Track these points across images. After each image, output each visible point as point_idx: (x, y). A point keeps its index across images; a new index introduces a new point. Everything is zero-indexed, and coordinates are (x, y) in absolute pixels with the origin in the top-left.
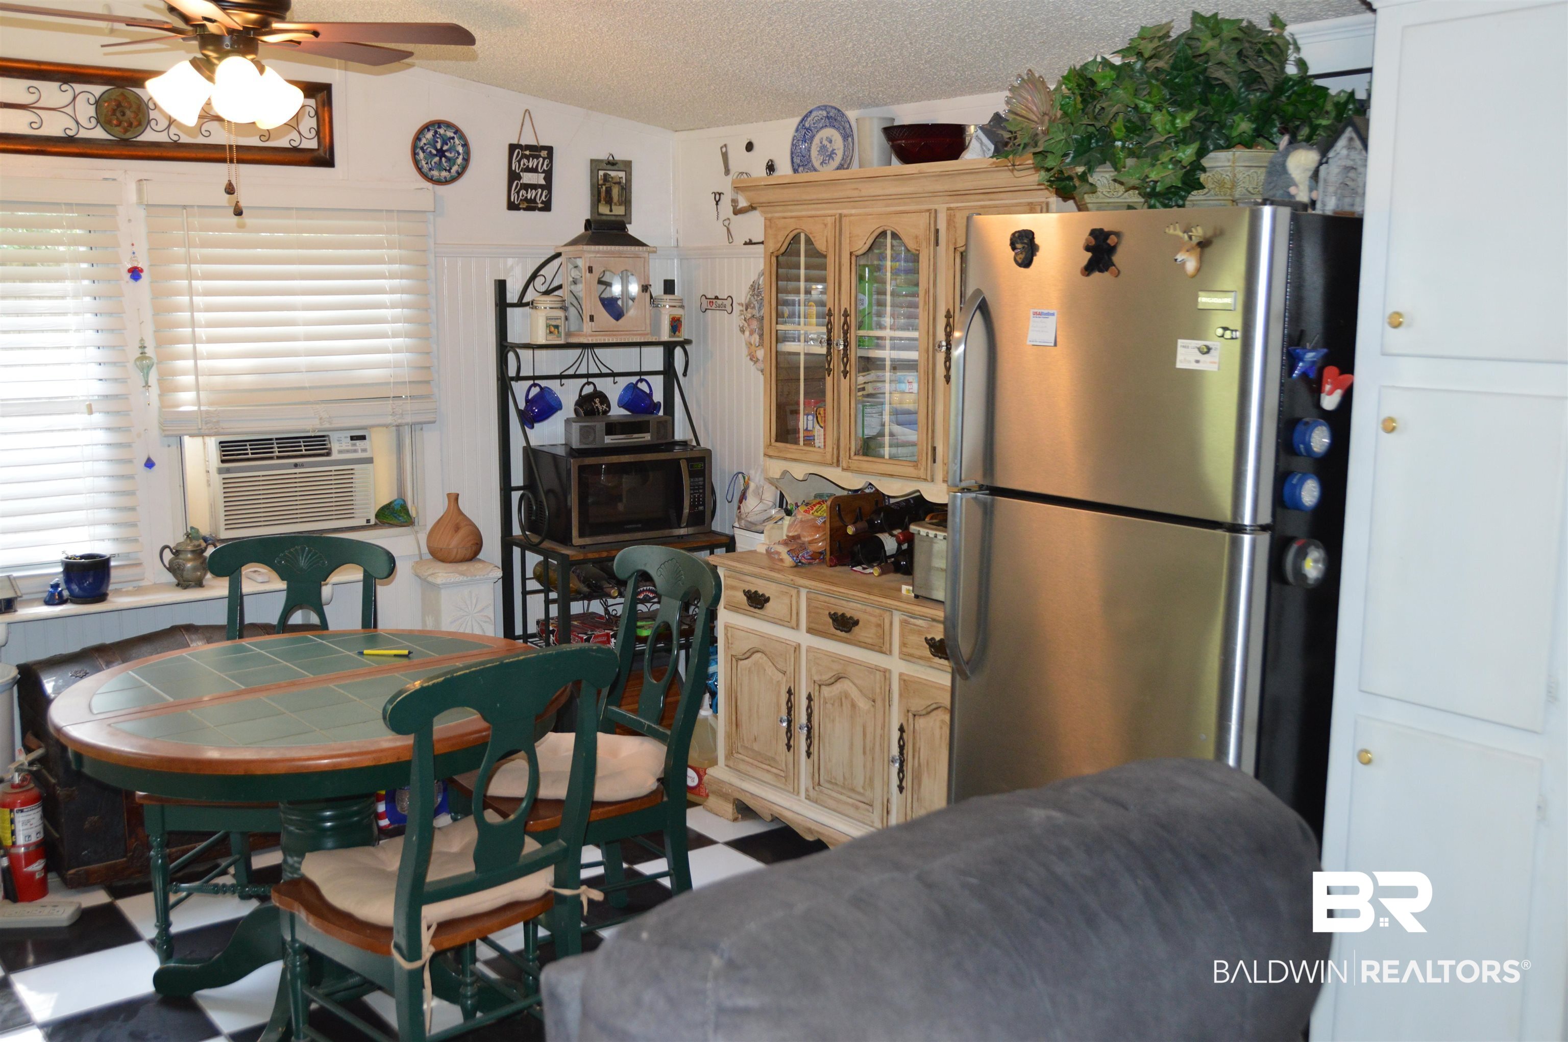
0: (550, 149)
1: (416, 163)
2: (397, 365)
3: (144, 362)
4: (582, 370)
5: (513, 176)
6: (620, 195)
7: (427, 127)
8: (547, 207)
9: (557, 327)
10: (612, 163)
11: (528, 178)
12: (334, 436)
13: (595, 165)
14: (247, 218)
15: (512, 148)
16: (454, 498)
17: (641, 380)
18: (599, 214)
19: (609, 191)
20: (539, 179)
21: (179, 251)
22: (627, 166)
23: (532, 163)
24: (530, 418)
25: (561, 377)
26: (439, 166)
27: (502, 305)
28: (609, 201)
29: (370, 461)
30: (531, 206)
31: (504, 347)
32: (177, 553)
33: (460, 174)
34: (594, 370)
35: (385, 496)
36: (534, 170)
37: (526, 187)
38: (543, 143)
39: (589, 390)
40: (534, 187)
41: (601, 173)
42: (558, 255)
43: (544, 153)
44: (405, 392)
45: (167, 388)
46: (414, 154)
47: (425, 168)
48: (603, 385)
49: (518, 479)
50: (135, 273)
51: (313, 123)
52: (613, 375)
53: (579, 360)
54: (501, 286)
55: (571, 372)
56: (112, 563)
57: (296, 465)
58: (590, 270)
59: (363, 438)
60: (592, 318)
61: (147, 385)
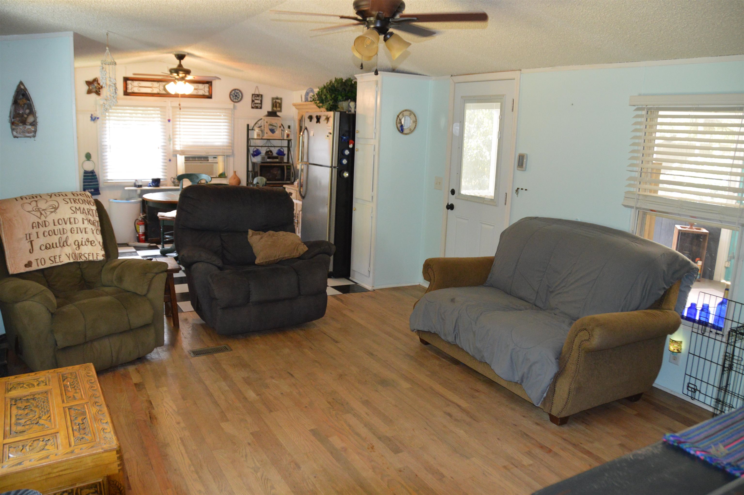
0: (262, 96)
1: (230, 98)
2: (224, 142)
3: (170, 139)
4: (267, 145)
5: (253, 101)
6: (279, 105)
7: (233, 90)
8: (261, 108)
9: (259, 135)
10: (277, 98)
11: (256, 101)
12: (209, 157)
13: (273, 99)
14: (182, 110)
15: (253, 95)
16: (235, 172)
17: (281, 148)
18: (273, 110)
19: (276, 105)
20: (259, 102)
21: (178, 116)
22: (281, 99)
23: (257, 98)
24: (254, 155)
25: (262, 146)
26: (236, 99)
27: (248, 130)
28: (276, 107)
29: (217, 163)
30: (257, 108)
31: (248, 139)
32: (174, 179)
33: (240, 101)
34: (270, 145)
35: (221, 171)
36: (258, 100)
37: (256, 103)
38: (261, 93)
39: (268, 150)
40: (258, 103)
41: (274, 101)
42: (261, 119)
43: (260, 96)
44: (225, 148)
45: (174, 144)
46: (230, 96)
47: (232, 99)
48: (272, 149)
49: (250, 169)
50: (169, 121)
51: (208, 89)
52: (274, 147)
53: (266, 143)
54: (248, 126)
55: (264, 145)
56: (161, 180)
57: (201, 163)
58: (267, 122)
59: (216, 158)
60: (267, 133)
61: (170, 144)
